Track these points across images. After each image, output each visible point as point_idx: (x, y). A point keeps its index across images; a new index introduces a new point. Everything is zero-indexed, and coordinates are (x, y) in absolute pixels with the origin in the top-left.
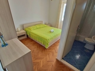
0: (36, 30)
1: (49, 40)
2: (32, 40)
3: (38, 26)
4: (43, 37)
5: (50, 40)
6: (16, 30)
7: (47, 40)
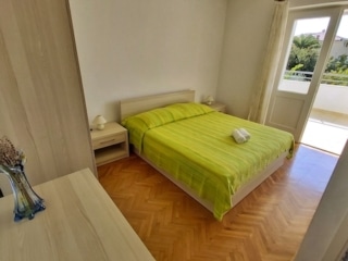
0: (168, 126)
1: (232, 183)
2: (150, 170)
3: (177, 112)
4: (203, 162)
5: (236, 181)
6: (90, 123)
7: (223, 179)
